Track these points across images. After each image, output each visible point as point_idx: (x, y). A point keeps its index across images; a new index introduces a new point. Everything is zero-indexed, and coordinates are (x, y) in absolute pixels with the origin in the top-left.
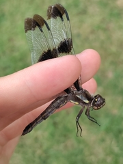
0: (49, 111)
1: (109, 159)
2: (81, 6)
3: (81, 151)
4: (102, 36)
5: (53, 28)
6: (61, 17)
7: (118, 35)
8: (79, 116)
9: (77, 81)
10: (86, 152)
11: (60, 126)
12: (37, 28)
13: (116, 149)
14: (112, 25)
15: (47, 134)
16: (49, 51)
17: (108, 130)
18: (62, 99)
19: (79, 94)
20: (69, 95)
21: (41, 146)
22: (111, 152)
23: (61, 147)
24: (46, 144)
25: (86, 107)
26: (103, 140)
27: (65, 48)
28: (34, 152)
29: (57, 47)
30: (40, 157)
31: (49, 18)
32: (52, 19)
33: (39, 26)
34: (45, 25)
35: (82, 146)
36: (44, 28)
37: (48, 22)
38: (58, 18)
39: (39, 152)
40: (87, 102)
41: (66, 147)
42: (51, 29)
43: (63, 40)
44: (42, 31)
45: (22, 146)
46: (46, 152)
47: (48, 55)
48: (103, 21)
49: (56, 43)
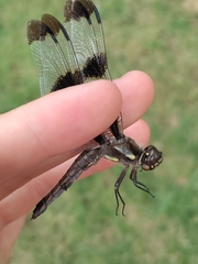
0: (71, 174)
1: (174, 259)
2: (127, 11)
3: (128, 247)
4: (161, 60)
5: (75, 37)
6: (88, 18)
7: (186, 57)
8: (119, 181)
9: (116, 122)
10: (137, 248)
11: (94, 206)
12: (48, 37)
13: (185, 242)
14: (176, 42)
15: (72, 219)
16: (69, 74)
17: (171, 212)
18: (91, 153)
19: (118, 145)
20: (103, 146)
21: (64, 239)
22: (177, 248)
23: (96, 239)
24: (71, 236)
25: (131, 166)
26: (163, 228)
27: (95, 68)
28: (52, 249)
29: (82, 69)
30: (62, 257)
31: (68, 20)
32: (72, 21)
33: (52, 33)
34: (61, 31)
35: (129, 238)
36: (60, 36)
37: (65, 26)
38: (83, 19)
39: (60, 248)
40: (132, 157)
41: (103, 239)
42: (72, 37)
43: (91, 57)
44: (56, 41)
45: (33, 239)
46: (71, 247)
47: (67, 81)
48: (161, 35)
49: (80, 61)
